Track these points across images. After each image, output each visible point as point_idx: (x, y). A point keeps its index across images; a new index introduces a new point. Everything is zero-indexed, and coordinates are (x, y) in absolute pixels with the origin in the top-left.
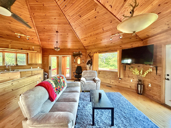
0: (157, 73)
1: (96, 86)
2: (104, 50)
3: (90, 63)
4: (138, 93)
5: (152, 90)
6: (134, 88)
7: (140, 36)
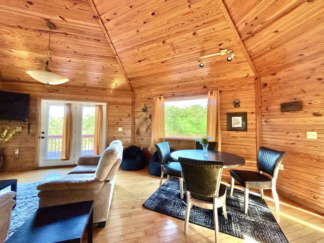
0: (29, 133)
5: (21, 157)
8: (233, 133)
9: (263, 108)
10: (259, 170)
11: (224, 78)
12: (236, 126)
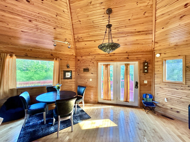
8: (66, 80)
9: (78, 69)
10: (78, 95)
11: (63, 53)
12: (67, 77)
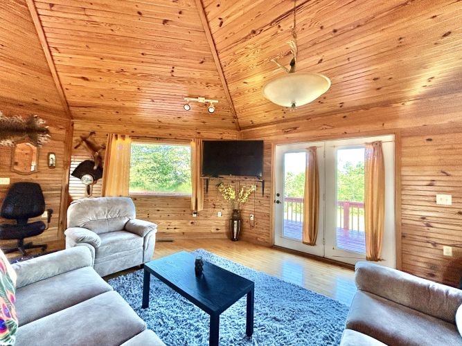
0: (263, 193)
1: (144, 246)
2: (152, 132)
3: (94, 169)
4: (233, 240)
5: (256, 226)
6: (223, 230)
7: (239, 121)
